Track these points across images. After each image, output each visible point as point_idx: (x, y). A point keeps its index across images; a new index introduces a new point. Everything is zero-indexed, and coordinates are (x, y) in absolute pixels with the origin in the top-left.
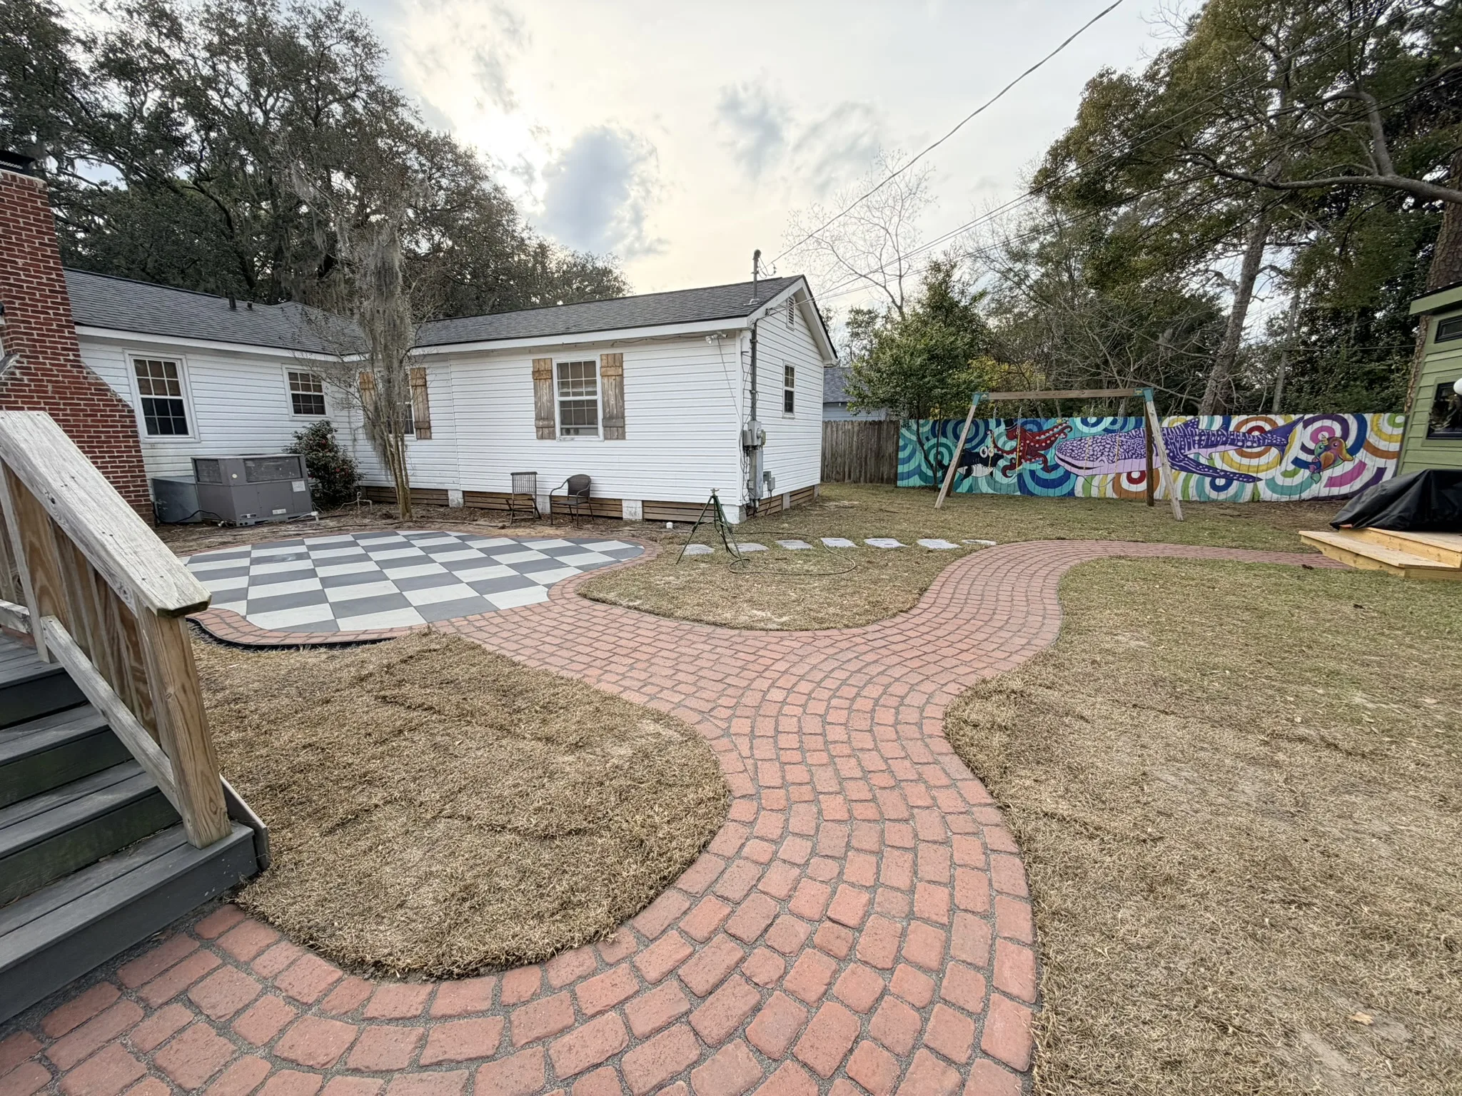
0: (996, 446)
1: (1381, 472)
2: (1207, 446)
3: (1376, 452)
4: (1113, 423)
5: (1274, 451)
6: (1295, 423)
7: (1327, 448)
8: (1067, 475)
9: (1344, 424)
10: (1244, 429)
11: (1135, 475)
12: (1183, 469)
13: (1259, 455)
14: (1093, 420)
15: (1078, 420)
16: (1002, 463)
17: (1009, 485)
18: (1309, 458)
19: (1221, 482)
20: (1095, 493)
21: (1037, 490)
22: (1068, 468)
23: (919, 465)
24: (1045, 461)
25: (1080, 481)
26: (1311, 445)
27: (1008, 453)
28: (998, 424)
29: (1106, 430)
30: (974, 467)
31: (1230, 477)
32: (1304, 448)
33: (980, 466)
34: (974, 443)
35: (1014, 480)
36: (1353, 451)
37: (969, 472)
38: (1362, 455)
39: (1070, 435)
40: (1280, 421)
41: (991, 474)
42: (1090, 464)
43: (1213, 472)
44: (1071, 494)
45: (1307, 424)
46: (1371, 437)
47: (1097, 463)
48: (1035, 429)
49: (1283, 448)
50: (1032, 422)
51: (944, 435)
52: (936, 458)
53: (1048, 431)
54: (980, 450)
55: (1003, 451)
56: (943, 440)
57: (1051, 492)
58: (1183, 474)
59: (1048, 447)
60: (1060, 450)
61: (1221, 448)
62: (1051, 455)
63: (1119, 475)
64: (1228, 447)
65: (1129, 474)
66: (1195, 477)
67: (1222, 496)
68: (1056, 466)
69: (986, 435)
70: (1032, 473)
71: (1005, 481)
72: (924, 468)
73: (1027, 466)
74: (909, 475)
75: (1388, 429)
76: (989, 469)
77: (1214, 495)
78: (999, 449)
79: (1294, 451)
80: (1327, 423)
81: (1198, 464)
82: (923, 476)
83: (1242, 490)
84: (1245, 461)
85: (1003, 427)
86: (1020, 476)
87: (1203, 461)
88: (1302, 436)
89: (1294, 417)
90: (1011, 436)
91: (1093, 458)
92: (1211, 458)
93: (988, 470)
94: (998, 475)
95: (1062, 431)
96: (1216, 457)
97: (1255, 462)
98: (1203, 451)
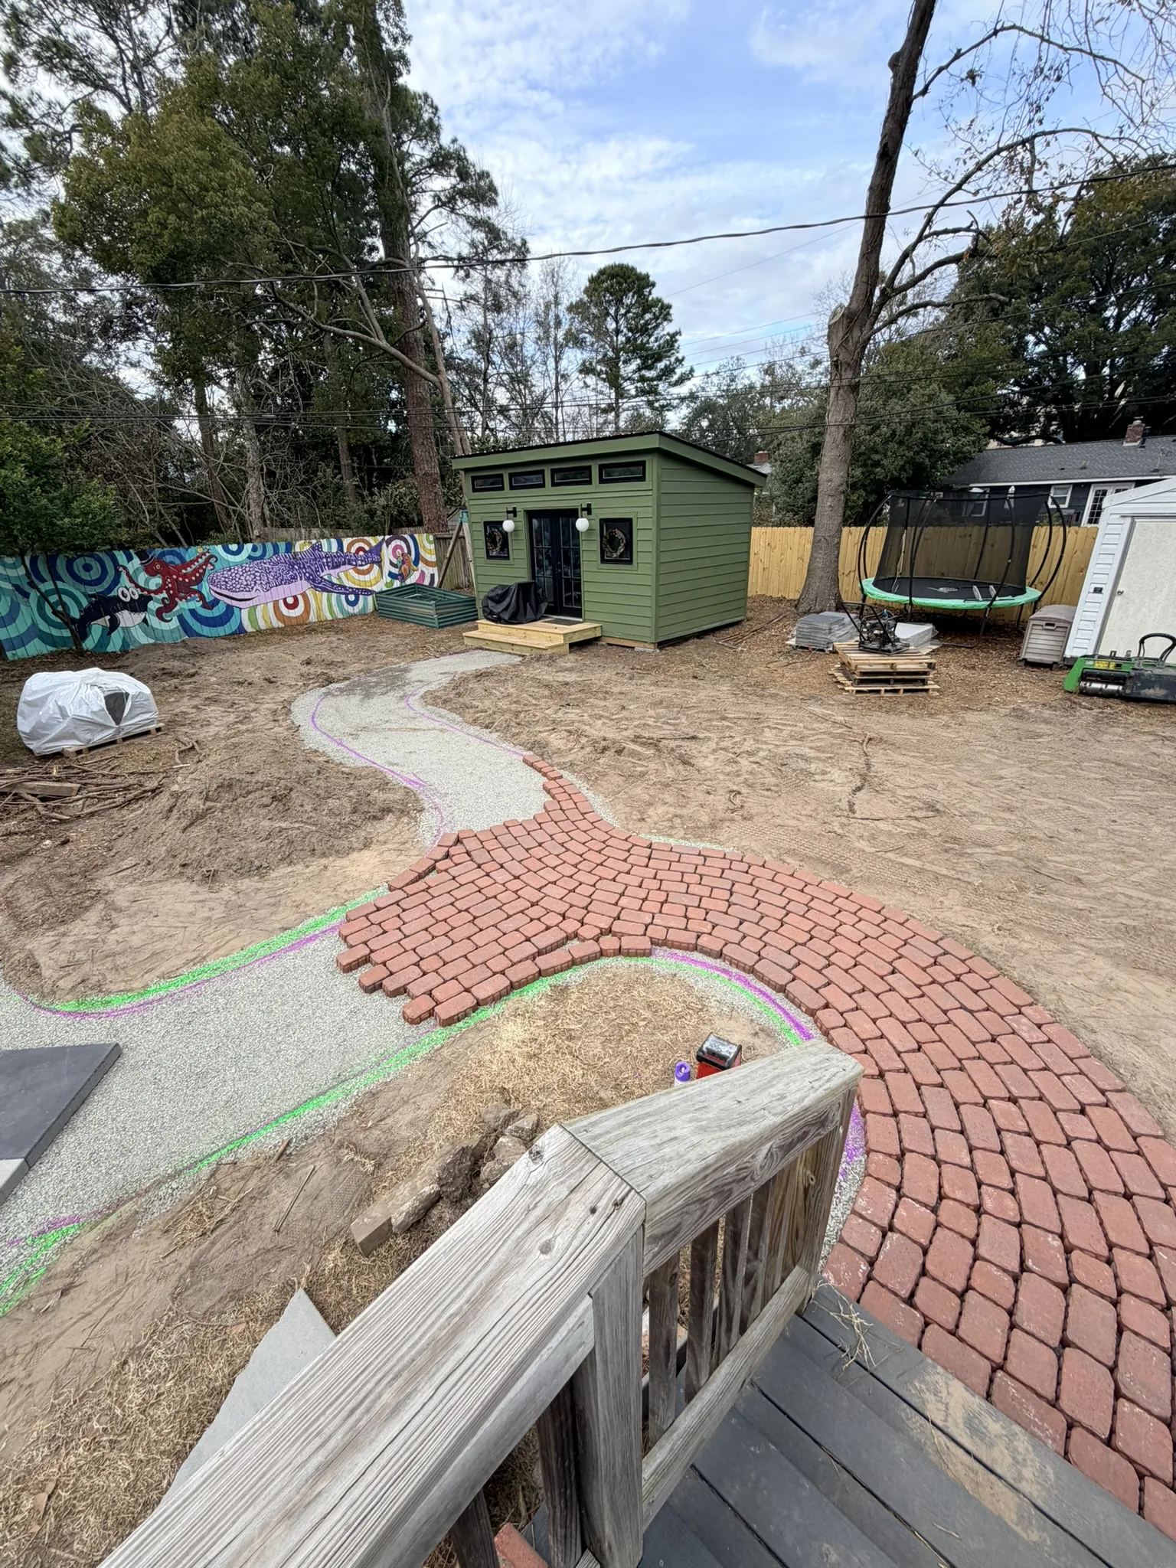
0: (137, 586)
1: (432, 576)
2: (334, 567)
3: (427, 563)
4: (254, 549)
5: (376, 567)
6: (381, 544)
7: (403, 562)
8: (230, 610)
9: (405, 541)
10: (353, 550)
11: (290, 601)
12: (324, 590)
13: (368, 572)
14: (234, 547)
15: (219, 548)
16: (153, 606)
17: (172, 631)
18: (396, 571)
19: (352, 598)
20: (263, 626)
21: (206, 630)
22: (229, 601)
23: (34, 625)
24: (202, 597)
25: (245, 614)
26: (395, 561)
27: (157, 592)
28: (130, 559)
29: (249, 557)
30: (119, 615)
31: (357, 592)
32: (392, 563)
33: (126, 612)
34: (106, 584)
35: (175, 623)
36: (416, 563)
37: (114, 624)
38: (421, 564)
39: (218, 565)
40: (373, 541)
41: (145, 621)
42: (247, 595)
43: (343, 589)
44: (241, 629)
45: (388, 543)
46: (422, 552)
47: (253, 594)
48: (177, 562)
49: (379, 563)
50: (171, 553)
51: (56, 577)
52: (55, 612)
53: (192, 562)
54: (118, 591)
55: (150, 591)
56: (60, 585)
57: (221, 631)
58: (325, 594)
59: (199, 581)
60: (213, 583)
61: (343, 568)
62: (205, 588)
63: (276, 603)
64: (348, 567)
65: (285, 600)
66: (334, 596)
67: (356, 609)
68: (216, 602)
69: (118, 574)
70: (193, 612)
71: (164, 626)
72: (43, 626)
73: (183, 606)
74: (22, 640)
75: (427, 545)
76: (142, 615)
77: (350, 609)
78: (143, 589)
79: (387, 568)
80: (398, 542)
81: (333, 584)
82: (45, 638)
83: (366, 601)
84: (362, 577)
85: (136, 561)
86: (181, 618)
87: (335, 581)
88: (387, 553)
89: (380, 538)
90: (152, 573)
91: (248, 588)
92: (339, 578)
93: (138, 617)
94: (154, 621)
95: (207, 562)
96: (342, 575)
97: (367, 578)
98: (332, 572)
